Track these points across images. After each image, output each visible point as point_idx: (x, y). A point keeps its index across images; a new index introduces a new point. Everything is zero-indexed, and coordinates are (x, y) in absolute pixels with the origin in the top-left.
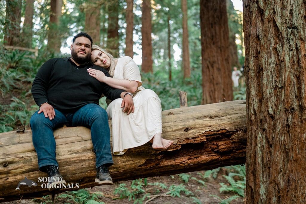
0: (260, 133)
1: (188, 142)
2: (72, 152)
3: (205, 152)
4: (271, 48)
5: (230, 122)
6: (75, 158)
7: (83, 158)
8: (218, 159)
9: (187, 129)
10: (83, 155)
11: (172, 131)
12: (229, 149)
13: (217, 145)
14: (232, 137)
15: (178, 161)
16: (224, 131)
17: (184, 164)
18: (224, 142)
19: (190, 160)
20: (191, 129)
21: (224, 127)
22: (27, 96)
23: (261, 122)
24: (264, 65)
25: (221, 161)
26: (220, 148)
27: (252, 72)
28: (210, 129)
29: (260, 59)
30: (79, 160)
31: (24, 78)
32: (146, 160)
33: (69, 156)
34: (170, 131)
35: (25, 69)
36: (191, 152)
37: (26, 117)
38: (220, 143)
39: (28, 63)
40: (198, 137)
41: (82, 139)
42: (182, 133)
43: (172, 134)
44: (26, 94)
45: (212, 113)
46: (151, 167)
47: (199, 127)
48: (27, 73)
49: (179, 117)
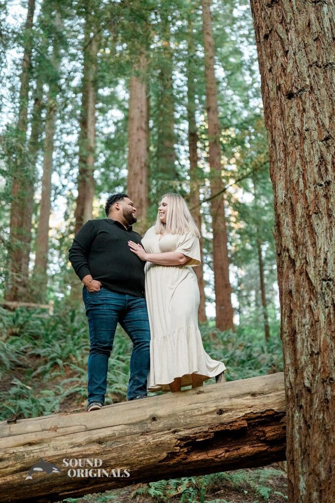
0: (296, 411)
1: (222, 428)
2: (74, 445)
3: (248, 441)
4: (304, 306)
5: (278, 401)
6: (77, 452)
7: (87, 453)
8: (266, 450)
9: (221, 412)
10: (87, 448)
11: (202, 415)
12: (280, 437)
13: (263, 432)
14: (282, 421)
15: (211, 455)
16: (271, 413)
17: (220, 458)
18: (273, 427)
19: (228, 453)
20: (227, 411)
21: (270, 407)
22: (35, 377)
23: (297, 397)
24: (297, 327)
25: (272, 453)
26: (267, 435)
27: (286, 335)
28: (252, 411)
29: (293, 319)
30: (82, 454)
31: (30, 349)
32: (168, 453)
33: (70, 451)
34: (198, 415)
35: (34, 337)
36: (228, 441)
37: (32, 407)
38: (267, 429)
39: (37, 327)
40: (236, 421)
41: (87, 428)
42: (214, 416)
43: (201, 419)
44: (34, 374)
45: (255, 389)
46: (176, 463)
47: (237, 409)
48: (36, 341)
49: (211, 397)
